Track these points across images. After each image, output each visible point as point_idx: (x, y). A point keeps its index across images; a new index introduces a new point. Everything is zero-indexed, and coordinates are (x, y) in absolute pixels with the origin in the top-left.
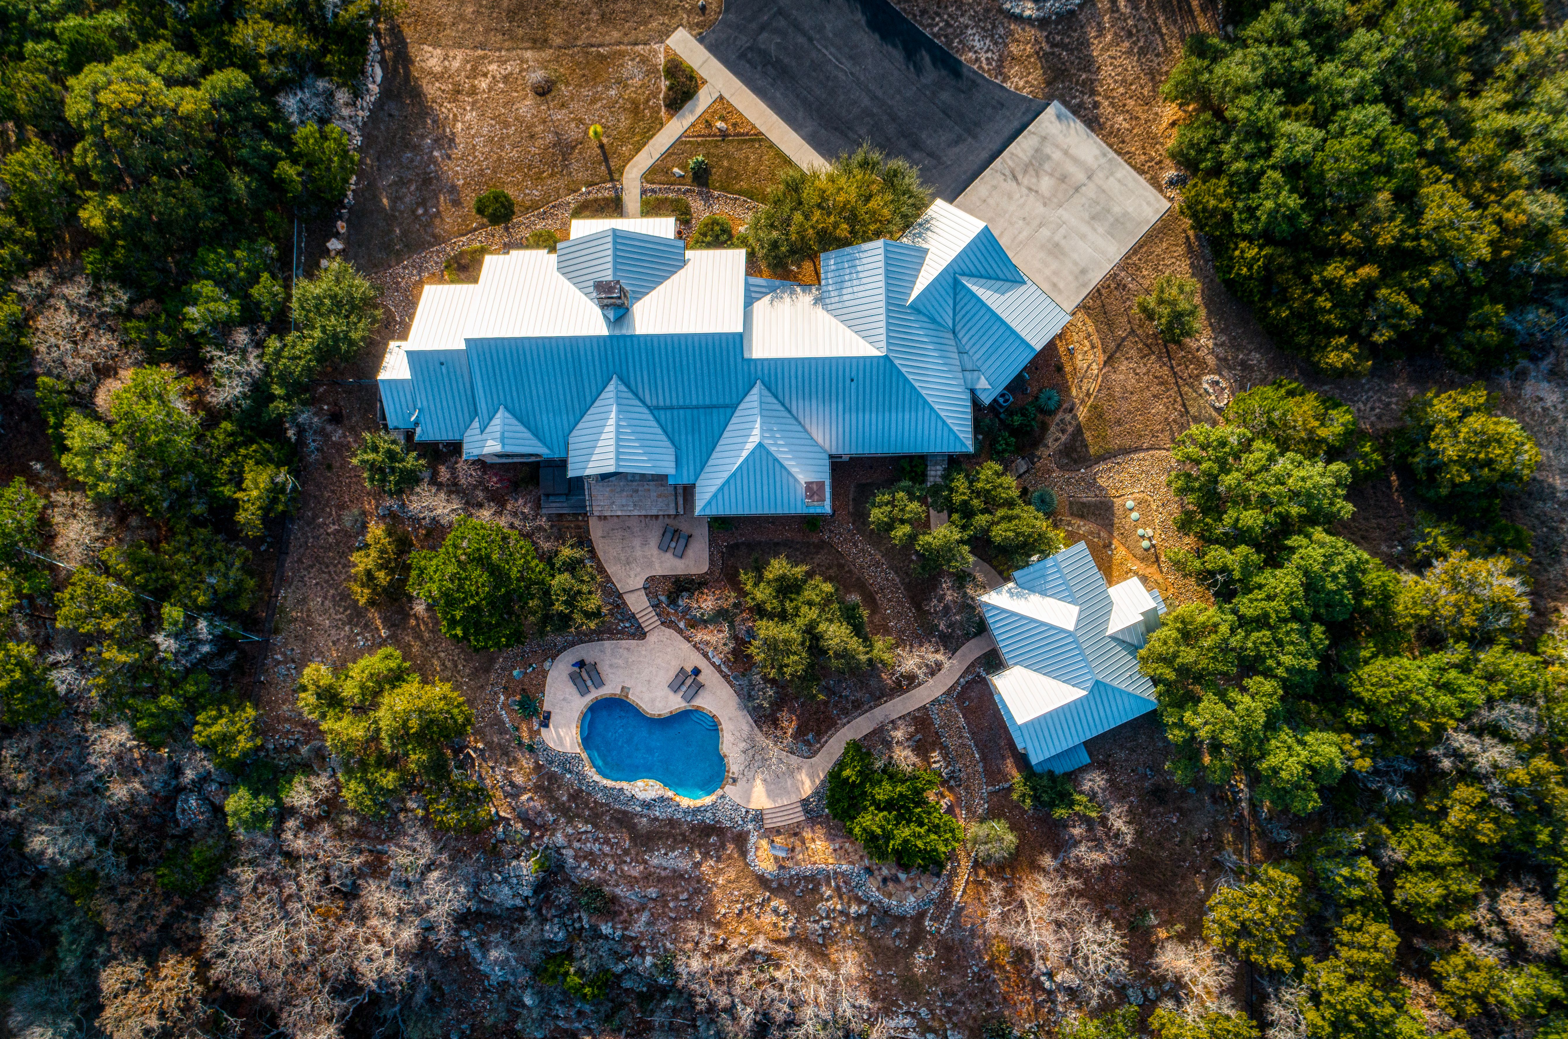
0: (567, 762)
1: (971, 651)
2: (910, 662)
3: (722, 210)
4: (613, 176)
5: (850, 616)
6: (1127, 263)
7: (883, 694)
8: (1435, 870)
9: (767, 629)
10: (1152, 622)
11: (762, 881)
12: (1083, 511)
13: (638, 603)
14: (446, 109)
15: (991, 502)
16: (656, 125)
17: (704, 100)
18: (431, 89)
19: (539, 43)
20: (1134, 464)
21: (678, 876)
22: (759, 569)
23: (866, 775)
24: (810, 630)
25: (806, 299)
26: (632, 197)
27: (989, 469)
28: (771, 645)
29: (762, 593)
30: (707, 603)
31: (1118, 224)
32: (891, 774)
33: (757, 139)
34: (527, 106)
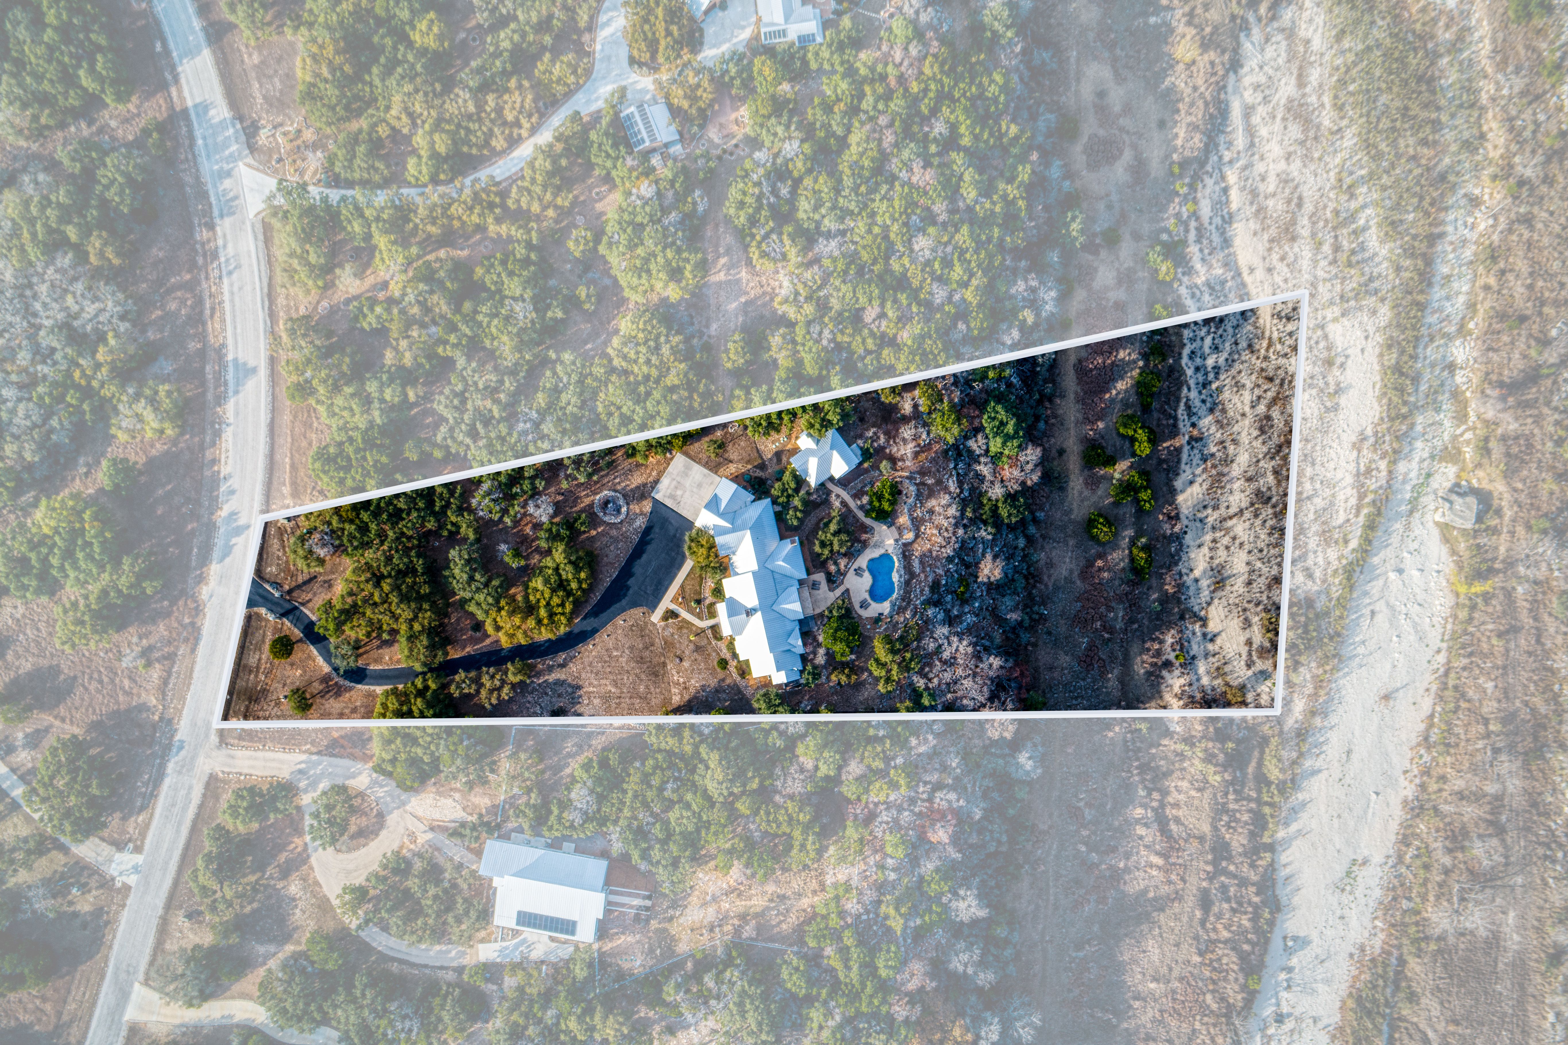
0: (893, 605)
1: (830, 486)
2: (837, 504)
3: (707, 593)
4: (703, 631)
5: (827, 525)
6: (699, 462)
7: (849, 510)
8: (864, 341)
9: (836, 547)
10: (810, 435)
11: (917, 536)
12: (779, 460)
13: (838, 592)
14: (692, 691)
15: (784, 490)
16: (684, 621)
17: (673, 607)
18: (687, 697)
19: (664, 665)
20: (762, 448)
21: (921, 562)
22: (819, 555)
23: (873, 509)
24: (834, 534)
25: (735, 559)
26: (711, 622)
27: (774, 492)
28: (841, 545)
29: (826, 552)
30: (833, 568)
31: (687, 468)
32: (871, 503)
33: (682, 587)
34: (686, 664)
